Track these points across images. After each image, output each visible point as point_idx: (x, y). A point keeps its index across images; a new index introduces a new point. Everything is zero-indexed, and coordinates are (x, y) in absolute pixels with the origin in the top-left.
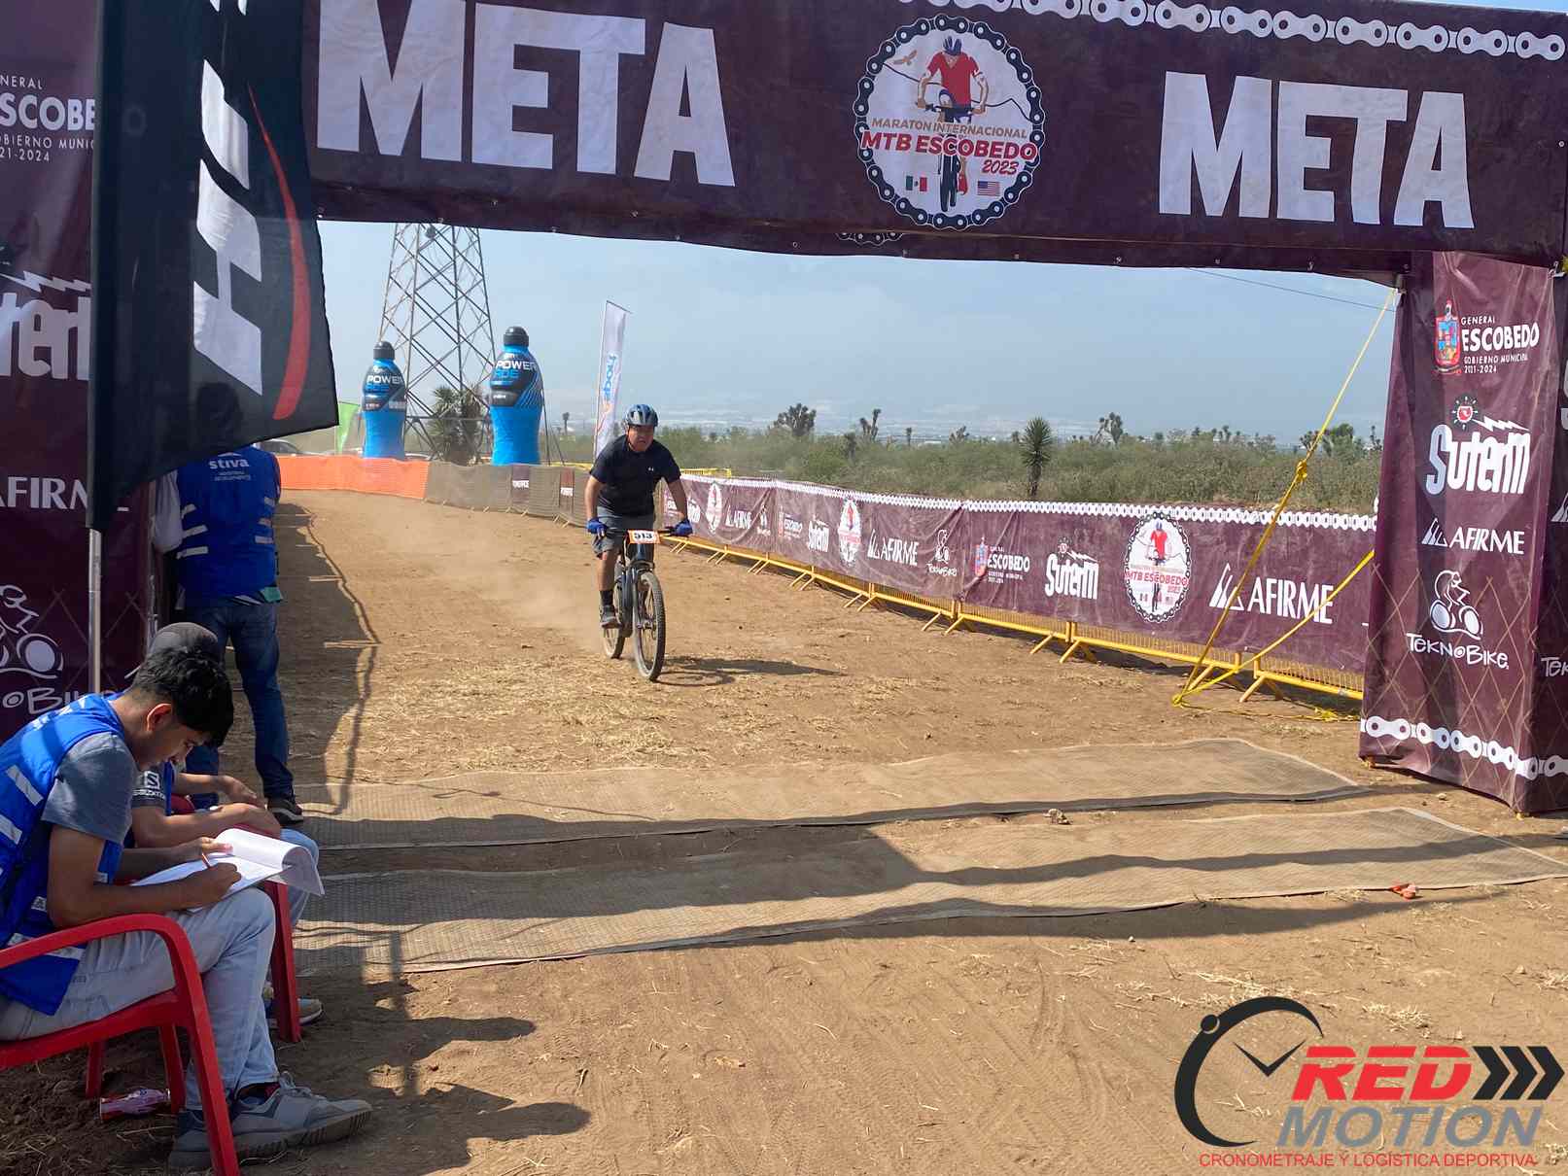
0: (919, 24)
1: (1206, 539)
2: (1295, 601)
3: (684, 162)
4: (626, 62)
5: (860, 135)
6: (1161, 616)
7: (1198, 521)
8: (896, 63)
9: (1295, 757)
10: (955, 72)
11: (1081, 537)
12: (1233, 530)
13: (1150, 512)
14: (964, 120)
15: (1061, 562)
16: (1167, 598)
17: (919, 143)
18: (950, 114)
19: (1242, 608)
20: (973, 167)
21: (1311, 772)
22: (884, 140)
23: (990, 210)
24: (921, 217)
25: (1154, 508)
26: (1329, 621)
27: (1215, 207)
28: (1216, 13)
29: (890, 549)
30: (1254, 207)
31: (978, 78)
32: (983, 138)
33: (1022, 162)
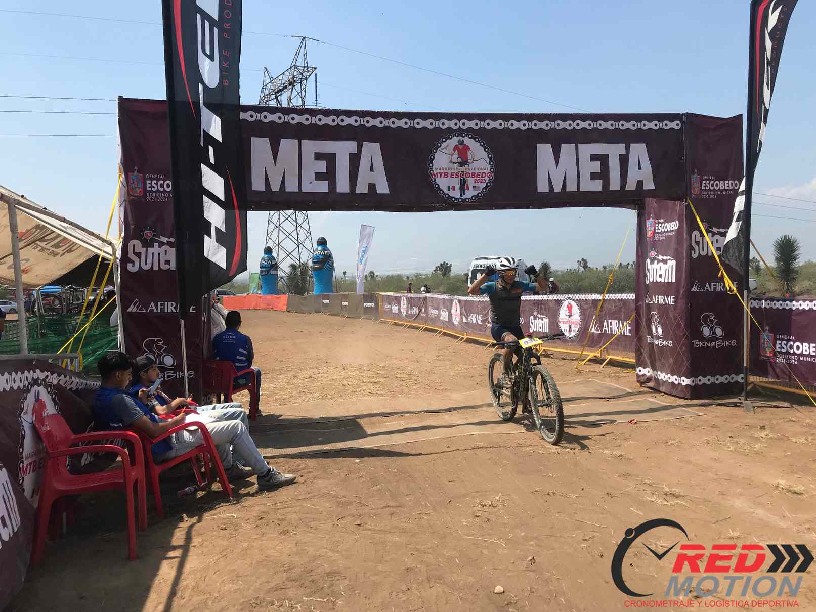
0: (449, 136)
1: (586, 306)
2: (618, 328)
3: (372, 187)
4: (351, 155)
5: (431, 174)
6: (572, 338)
7: (583, 300)
8: (443, 149)
9: (613, 384)
10: (463, 150)
11: (541, 308)
12: (595, 302)
13: (566, 298)
14: (466, 166)
15: (535, 319)
16: (574, 330)
17: (451, 175)
18: (461, 164)
19: (600, 332)
20: (471, 181)
21: (617, 389)
22: (439, 175)
23: (477, 195)
24: (454, 199)
25: (567, 295)
26: (630, 335)
27: (558, 188)
28: (553, 123)
29: (472, 318)
30: (572, 187)
31: (470, 152)
32: (474, 172)
33: (487, 179)
